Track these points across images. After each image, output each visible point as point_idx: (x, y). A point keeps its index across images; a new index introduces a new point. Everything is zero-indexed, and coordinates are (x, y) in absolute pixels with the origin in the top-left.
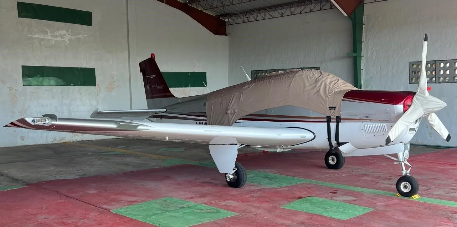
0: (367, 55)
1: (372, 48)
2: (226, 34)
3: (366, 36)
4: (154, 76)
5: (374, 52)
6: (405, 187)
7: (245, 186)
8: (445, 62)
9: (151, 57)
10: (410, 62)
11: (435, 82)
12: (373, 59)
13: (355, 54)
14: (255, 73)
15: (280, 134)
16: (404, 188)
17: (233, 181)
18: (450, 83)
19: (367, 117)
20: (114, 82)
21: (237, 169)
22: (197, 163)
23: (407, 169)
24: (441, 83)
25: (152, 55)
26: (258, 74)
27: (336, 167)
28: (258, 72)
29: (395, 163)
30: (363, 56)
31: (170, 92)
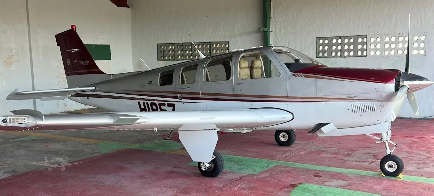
0: (276, 30)
1: (280, 24)
2: (128, 7)
3: (274, 13)
4: (76, 50)
5: (283, 28)
6: (390, 167)
7: (222, 174)
8: (349, 38)
9: (71, 29)
10: (317, 38)
11: (341, 57)
12: (282, 35)
13: (265, 30)
14: (161, 46)
15: (263, 116)
16: (388, 167)
17: (209, 170)
18: (355, 57)
19: (355, 97)
20: (13, 55)
21: (215, 157)
22: (137, 146)
23: (391, 149)
24: (346, 57)
25: (72, 26)
26: (164, 47)
27: (287, 144)
28: (164, 45)
29: (377, 142)
30: (272, 31)
31: (97, 67)
